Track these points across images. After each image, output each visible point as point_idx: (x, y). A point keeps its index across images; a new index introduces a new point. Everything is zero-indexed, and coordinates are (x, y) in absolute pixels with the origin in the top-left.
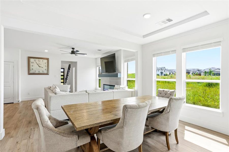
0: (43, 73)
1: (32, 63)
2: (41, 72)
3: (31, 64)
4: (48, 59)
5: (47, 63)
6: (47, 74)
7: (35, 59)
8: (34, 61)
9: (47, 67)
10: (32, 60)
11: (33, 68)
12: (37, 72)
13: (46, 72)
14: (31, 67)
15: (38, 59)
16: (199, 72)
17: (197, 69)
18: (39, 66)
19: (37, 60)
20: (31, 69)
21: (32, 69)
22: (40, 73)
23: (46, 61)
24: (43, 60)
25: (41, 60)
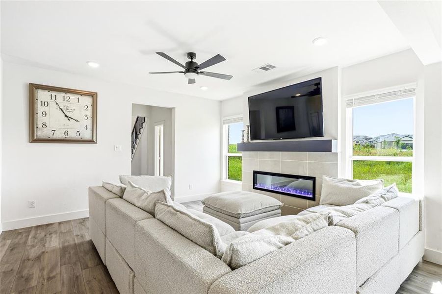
0: (79, 138)
1: (43, 104)
2: (73, 135)
3: (40, 109)
4: (93, 96)
5: (90, 108)
6: (91, 141)
7: (53, 93)
8: (49, 100)
9: (90, 120)
10: (42, 95)
11: (46, 120)
12: (59, 135)
13: (87, 135)
14: (40, 119)
15: (63, 94)
16: (367, 142)
17: (364, 136)
18: (66, 116)
19: (60, 96)
20: (40, 126)
21: (44, 125)
22: (68, 137)
23: (88, 101)
24: (79, 96)
25: (73, 97)
